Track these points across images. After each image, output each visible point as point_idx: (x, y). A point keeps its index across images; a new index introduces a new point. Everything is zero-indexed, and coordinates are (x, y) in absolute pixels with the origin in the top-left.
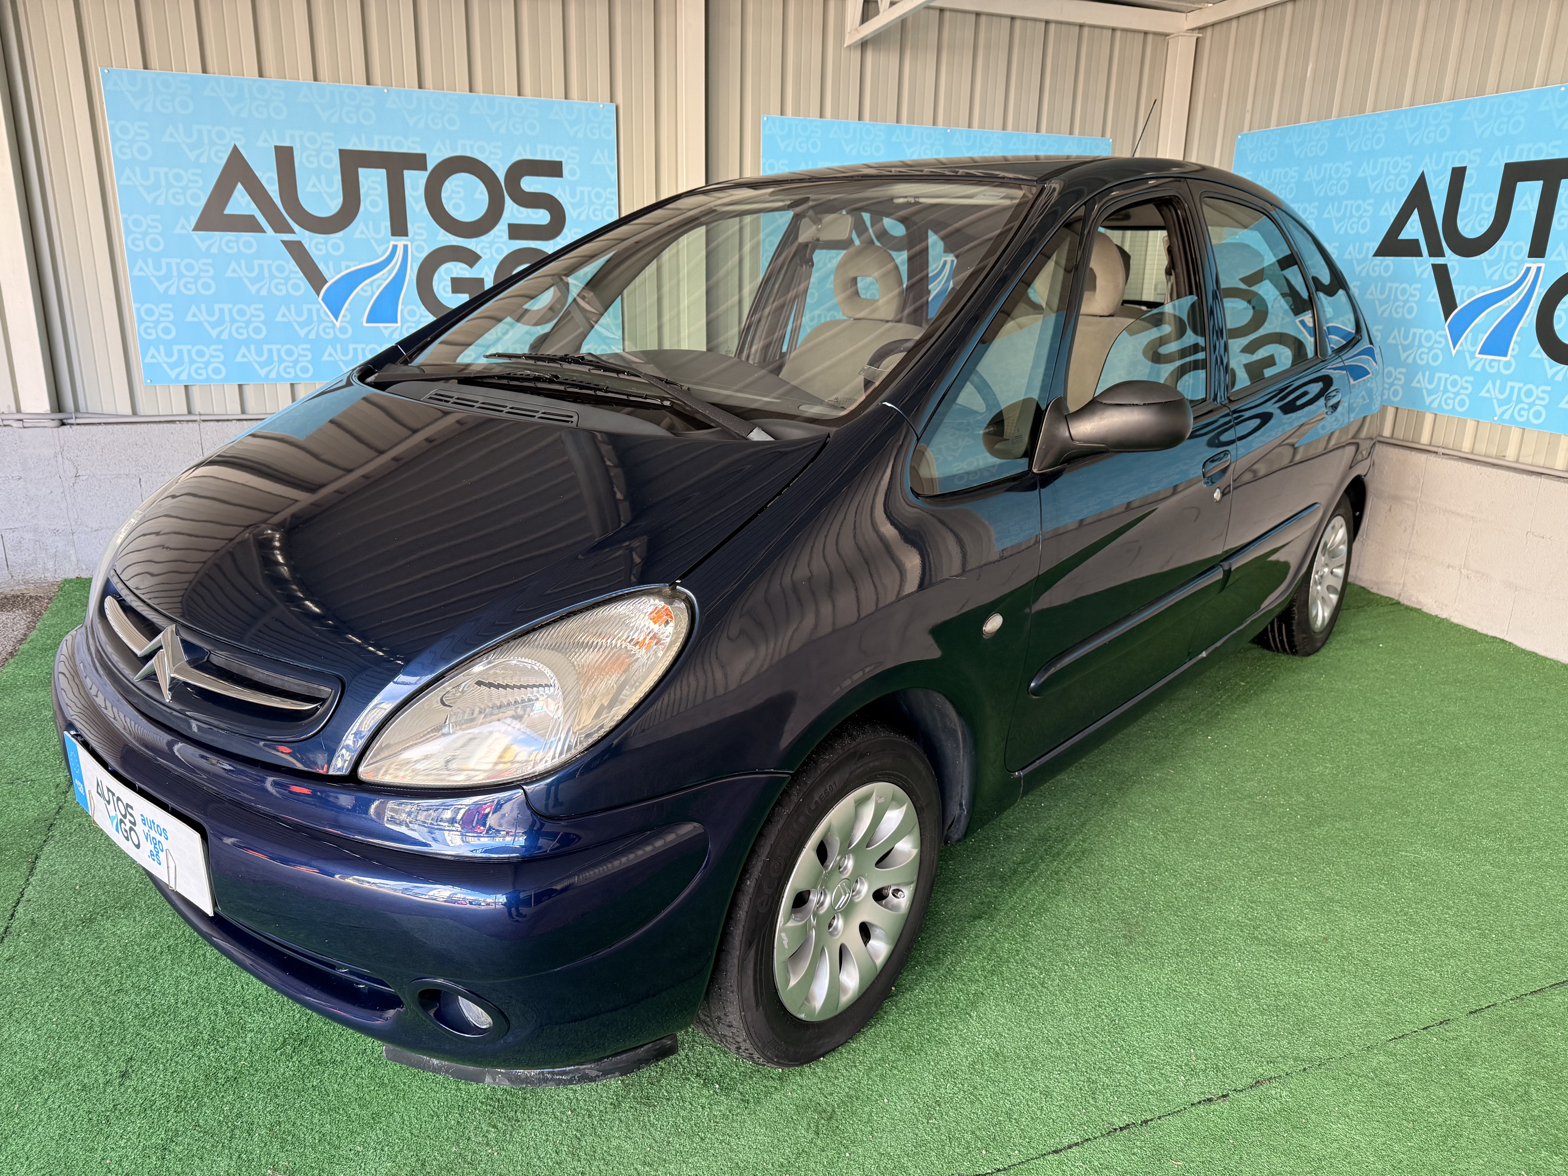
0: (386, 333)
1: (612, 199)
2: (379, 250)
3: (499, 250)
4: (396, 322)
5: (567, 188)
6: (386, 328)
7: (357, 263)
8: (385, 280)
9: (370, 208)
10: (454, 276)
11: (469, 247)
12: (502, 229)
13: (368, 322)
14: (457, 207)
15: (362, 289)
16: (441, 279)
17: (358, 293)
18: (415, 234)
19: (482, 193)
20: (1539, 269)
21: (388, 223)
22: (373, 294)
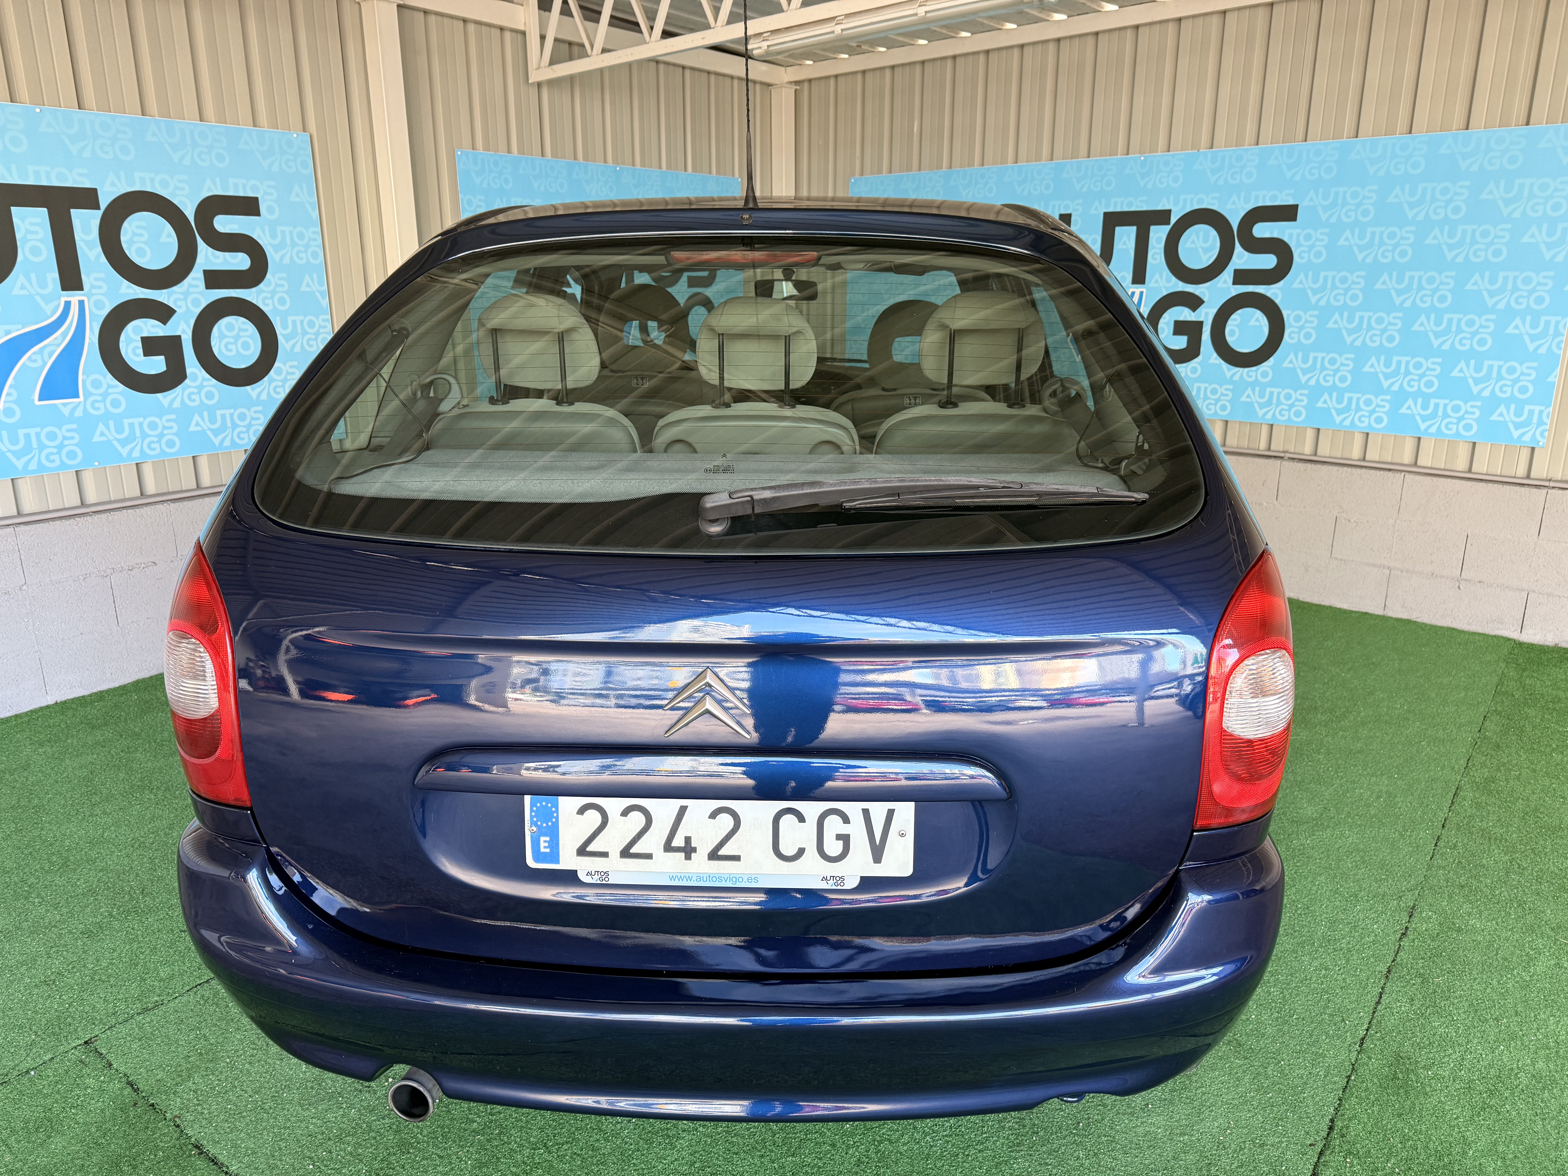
0: (66, 411)
1: (315, 240)
2: (48, 309)
3: (195, 302)
4: (78, 397)
5: (267, 229)
6: (65, 405)
7: (20, 326)
8: (59, 345)
9: (30, 257)
10: (145, 334)
11: (160, 300)
12: (196, 277)
13: (40, 400)
14: (141, 252)
15: (29, 358)
16: (130, 340)
17: (24, 364)
18: (93, 287)
19: (169, 236)
20: (1142, 293)
21: (57, 275)
22: (45, 364)
